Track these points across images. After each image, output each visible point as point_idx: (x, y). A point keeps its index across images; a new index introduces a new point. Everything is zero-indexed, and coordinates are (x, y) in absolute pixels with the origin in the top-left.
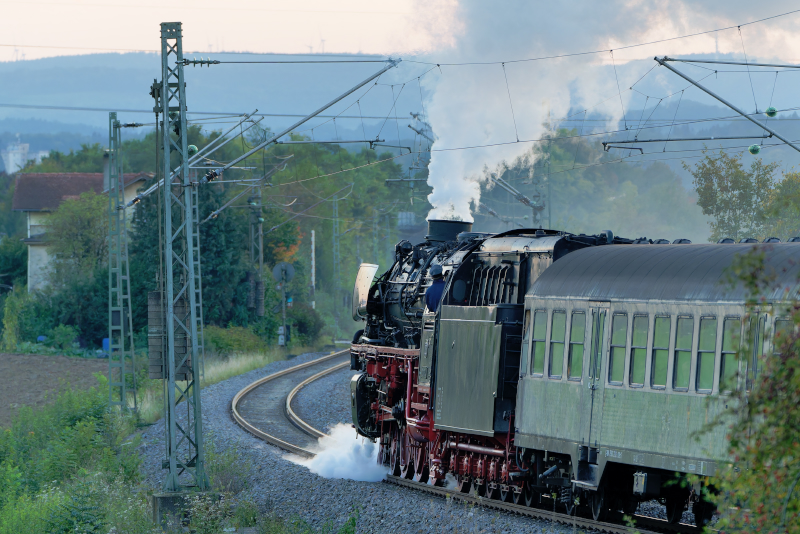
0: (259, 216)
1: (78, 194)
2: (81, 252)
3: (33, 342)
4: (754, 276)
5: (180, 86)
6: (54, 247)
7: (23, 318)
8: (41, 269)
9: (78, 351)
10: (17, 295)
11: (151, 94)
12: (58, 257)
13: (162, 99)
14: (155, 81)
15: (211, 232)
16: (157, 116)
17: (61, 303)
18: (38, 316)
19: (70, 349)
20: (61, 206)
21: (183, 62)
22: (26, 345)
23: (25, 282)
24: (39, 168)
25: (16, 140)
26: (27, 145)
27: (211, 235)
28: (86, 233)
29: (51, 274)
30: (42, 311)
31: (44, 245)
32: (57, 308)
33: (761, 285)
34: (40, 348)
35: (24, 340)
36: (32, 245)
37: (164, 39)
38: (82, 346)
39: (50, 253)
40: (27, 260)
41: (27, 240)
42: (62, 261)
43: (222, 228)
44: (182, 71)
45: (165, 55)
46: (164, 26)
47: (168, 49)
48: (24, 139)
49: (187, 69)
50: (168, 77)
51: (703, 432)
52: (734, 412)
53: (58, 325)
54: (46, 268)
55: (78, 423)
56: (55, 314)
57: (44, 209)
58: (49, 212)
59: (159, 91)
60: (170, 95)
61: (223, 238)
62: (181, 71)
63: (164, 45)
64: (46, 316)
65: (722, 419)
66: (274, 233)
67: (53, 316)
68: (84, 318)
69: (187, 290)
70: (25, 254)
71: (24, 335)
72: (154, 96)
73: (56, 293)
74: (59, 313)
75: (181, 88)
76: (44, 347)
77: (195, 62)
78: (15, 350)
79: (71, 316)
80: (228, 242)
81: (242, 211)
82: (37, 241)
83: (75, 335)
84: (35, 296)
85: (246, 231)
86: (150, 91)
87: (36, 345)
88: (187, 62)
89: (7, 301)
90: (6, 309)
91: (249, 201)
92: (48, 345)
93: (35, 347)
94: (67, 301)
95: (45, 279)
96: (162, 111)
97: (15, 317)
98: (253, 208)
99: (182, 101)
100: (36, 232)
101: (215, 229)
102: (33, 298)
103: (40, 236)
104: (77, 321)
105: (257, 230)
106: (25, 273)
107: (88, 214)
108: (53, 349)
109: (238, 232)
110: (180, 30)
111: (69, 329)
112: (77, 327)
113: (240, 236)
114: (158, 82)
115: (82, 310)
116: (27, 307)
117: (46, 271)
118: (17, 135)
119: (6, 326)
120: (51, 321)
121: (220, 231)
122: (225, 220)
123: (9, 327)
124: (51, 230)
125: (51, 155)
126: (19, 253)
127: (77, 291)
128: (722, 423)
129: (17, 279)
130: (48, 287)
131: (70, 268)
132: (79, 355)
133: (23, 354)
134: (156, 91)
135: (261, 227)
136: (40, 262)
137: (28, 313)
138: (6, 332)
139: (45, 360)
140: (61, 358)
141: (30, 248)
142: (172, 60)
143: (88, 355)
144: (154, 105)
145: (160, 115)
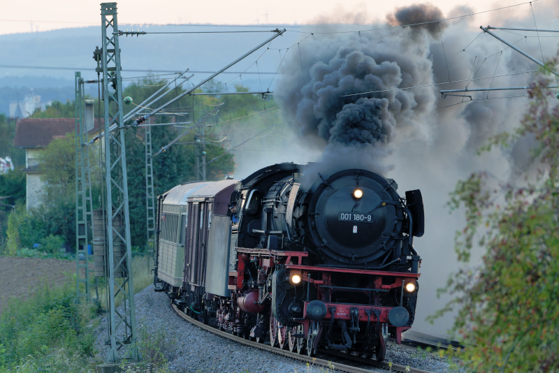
0: (202, 150)
1: (63, 134)
2: (67, 179)
3: (29, 248)
4: (472, 197)
5: (116, 52)
6: (45, 175)
7: (22, 230)
8: (36, 192)
9: (65, 255)
10: (18, 212)
11: (94, 57)
12: (50, 182)
13: (102, 62)
14: (97, 48)
15: (166, 163)
16: (99, 74)
17: (51, 218)
18: (33, 229)
19: (58, 253)
20: (51, 144)
21: (118, 33)
22: (25, 250)
23: (25, 202)
24: (44, 115)
25: (31, 92)
26: (39, 97)
27: (166, 165)
28: (69, 164)
29: (44, 195)
30: (37, 225)
31: (38, 174)
32: (48, 223)
33: (478, 204)
34: (35, 253)
35: (23, 246)
36: (29, 174)
37: (103, 15)
38: (67, 251)
39: (43, 180)
40: (25, 185)
41: (25, 170)
42: (52, 185)
43: (174, 159)
44: (118, 40)
45: (104, 27)
46: (103, 5)
47: (107, 23)
48: (37, 92)
49: (121, 38)
50: (107, 45)
51: (436, 317)
52: (460, 301)
53: (48, 235)
54: (40, 191)
55: (50, 311)
56: (47, 226)
57: (38, 146)
58: (41, 148)
59: (100, 56)
60: (108, 58)
61: (175, 168)
62: (116, 40)
63: (104, 20)
64: (40, 228)
65: (451, 306)
66: (215, 163)
67: (45, 228)
68: (69, 229)
69: (123, 208)
70: (24, 180)
71: (24, 243)
72: (96, 60)
73: (47, 211)
74: (50, 226)
75: (117, 53)
76: (39, 252)
77: (127, 33)
78: (16, 255)
79: (59, 229)
80: (179, 170)
81: (191, 146)
82: (33, 171)
83: (62, 242)
84: (31, 214)
85: (193, 162)
86: (93, 55)
87: (32, 250)
88: (121, 33)
89: (10, 216)
90: (9, 223)
91: (195, 139)
92: (41, 250)
93: (31, 252)
94: (56, 217)
95: (39, 200)
96: (102, 71)
97: (16, 229)
98: (198, 144)
99: (118, 63)
100: (32, 164)
101: (169, 160)
102: (30, 215)
103: (36, 167)
104: (64, 232)
105: (201, 161)
106: (24, 195)
107: (72, 149)
108: (45, 254)
109: (187, 163)
110: (115, 9)
111: (57, 238)
112: (64, 236)
113: (188, 165)
114: (99, 49)
115: (67, 223)
116: (26, 221)
117: (40, 194)
118: (32, 89)
119: (9, 236)
120: (44, 232)
121: (173, 162)
122: (176, 154)
123: (12, 237)
124: (43, 162)
125: (53, 104)
126: (20, 180)
127: (64, 208)
128: (451, 309)
129: (19, 200)
130: (41, 206)
131: (59, 191)
132: (66, 258)
133: (22, 258)
134: (98, 55)
135: (204, 158)
136: (35, 187)
137: (26, 225)
138: (10, 241)
139: (39, 262)
140: (51, 261)
141: (28, 176)
142: (110, 32)
143: (72, 257)
144: (96, 66)
145: (101, 74)
